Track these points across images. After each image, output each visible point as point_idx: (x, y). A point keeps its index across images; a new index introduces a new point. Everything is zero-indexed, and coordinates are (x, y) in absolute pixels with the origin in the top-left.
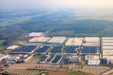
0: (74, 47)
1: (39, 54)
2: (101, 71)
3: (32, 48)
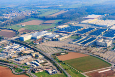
1: (78, 35)
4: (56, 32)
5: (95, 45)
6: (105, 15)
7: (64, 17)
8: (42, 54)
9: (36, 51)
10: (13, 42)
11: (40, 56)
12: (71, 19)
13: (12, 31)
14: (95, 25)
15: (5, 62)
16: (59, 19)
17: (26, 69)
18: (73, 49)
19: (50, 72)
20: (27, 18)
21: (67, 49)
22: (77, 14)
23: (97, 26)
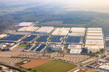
0: (60, 37)
1: (25, 43)
2: (81, 60)
3: (20, 36)
11: (4, 67)
21: (26, 58)
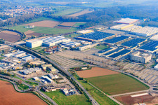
1: (105, 45)
3: (106, 35)
4: (77, 39)
5: (129, 59)
6: (145, 20)
7: (87, 19)
8: (56, 67)
9: (47, 62)
10: (16, 48)
11: (54, 70)
12: (97, 22)
13: (16, 34)
14: (130, 33)
15: (5, 74)
16: (81, 21)
17: (34, 86)
18: (98, 63)
19: (67, 92)
20: (37, 16)
21: (90, 63)
22: (106, 15)
23: (132, 34)
